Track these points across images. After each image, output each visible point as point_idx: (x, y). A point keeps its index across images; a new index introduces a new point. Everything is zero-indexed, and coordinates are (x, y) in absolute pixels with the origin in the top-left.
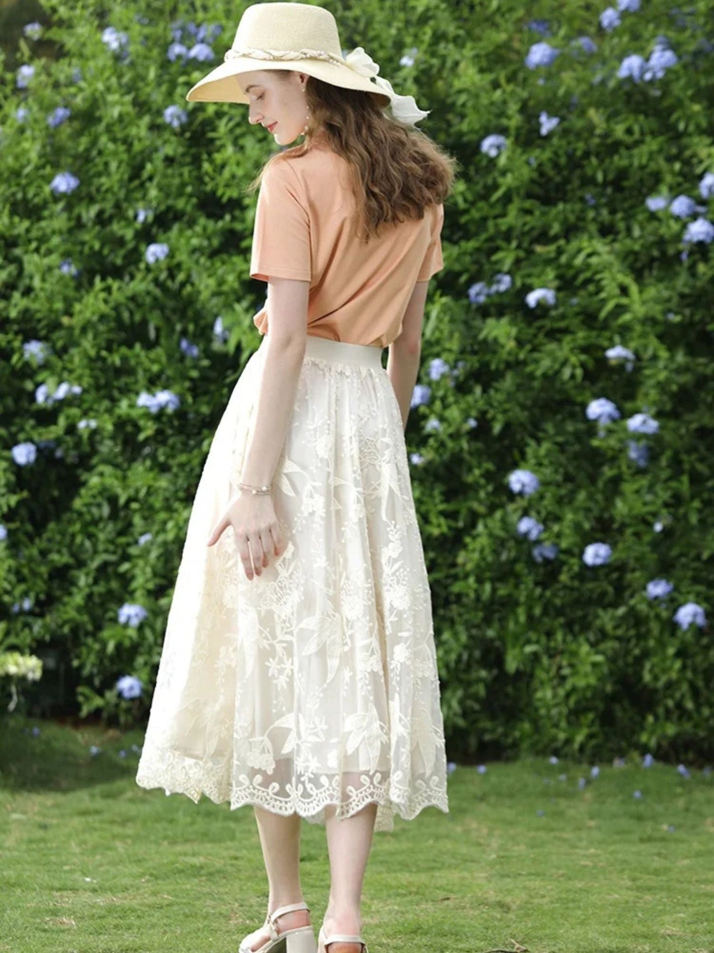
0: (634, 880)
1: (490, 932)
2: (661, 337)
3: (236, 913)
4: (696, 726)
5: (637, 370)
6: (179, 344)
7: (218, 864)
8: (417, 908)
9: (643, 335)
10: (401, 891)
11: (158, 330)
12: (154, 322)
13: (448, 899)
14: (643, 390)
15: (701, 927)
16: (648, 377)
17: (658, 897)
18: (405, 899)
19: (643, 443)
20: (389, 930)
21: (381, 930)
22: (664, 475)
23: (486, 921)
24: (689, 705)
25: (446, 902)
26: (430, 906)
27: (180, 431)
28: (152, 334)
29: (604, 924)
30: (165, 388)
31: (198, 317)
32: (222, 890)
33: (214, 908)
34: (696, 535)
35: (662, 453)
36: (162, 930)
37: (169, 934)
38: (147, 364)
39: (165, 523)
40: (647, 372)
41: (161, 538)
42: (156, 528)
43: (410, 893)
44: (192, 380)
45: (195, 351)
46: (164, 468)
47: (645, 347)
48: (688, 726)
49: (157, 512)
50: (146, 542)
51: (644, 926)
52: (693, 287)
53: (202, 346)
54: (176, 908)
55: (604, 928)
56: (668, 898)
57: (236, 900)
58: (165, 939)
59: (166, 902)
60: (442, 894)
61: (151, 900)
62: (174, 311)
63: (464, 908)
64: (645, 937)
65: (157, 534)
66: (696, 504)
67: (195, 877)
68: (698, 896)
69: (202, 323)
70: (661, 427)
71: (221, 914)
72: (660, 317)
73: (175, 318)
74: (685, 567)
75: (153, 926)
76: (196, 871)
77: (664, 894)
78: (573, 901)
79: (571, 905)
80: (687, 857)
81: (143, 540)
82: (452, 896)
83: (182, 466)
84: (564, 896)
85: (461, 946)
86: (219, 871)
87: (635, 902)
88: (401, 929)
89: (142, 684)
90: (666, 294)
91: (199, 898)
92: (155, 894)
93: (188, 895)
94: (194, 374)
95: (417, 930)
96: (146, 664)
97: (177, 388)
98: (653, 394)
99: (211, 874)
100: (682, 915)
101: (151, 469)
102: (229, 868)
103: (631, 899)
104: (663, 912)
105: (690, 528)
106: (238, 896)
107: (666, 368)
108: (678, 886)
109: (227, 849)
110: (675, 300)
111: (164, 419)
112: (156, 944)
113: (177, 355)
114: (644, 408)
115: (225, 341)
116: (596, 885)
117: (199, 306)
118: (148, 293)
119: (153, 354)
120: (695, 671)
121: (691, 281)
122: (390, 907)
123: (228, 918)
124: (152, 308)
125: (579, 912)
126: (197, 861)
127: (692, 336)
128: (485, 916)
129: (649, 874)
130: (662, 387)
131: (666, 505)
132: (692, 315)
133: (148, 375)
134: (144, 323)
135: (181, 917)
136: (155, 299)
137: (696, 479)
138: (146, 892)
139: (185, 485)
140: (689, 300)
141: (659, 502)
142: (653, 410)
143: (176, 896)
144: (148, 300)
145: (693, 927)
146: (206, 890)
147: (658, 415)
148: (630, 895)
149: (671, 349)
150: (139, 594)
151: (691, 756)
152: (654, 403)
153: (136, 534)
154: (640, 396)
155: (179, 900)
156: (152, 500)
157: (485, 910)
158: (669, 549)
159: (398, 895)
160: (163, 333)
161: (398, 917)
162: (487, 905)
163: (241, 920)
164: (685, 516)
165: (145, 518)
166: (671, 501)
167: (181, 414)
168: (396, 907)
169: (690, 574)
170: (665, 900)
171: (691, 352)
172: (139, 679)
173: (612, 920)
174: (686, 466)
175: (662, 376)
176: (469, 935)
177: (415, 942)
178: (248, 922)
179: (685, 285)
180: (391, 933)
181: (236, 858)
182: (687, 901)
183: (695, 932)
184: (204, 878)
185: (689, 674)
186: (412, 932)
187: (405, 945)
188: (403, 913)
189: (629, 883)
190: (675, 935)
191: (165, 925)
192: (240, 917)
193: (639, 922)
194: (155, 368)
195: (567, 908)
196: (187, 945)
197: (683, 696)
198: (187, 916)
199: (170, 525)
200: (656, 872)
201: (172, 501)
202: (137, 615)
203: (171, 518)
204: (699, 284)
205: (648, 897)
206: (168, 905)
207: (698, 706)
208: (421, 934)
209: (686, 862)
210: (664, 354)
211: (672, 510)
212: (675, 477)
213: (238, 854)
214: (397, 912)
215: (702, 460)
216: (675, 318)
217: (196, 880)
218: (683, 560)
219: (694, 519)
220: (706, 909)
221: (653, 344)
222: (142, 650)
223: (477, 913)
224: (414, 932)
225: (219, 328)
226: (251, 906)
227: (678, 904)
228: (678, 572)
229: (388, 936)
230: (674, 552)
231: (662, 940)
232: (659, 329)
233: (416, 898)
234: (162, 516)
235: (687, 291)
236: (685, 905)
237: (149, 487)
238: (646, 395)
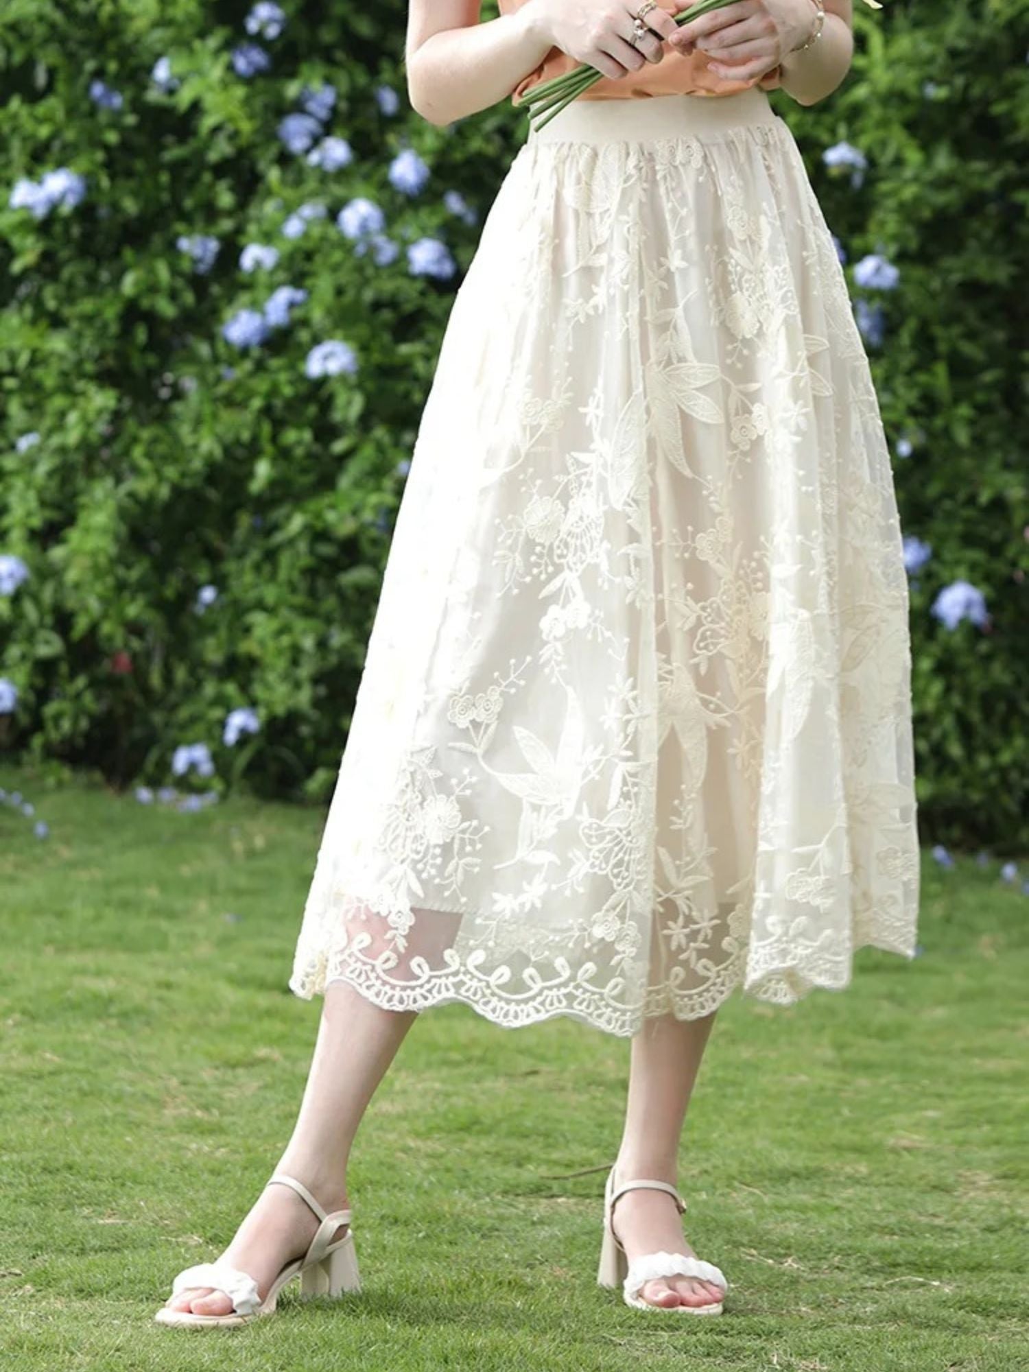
0: (840, 1047)
1: (606, 1132)
2: (911, 126)
3: (175, 1097)
4: (966, 784)
5: (871, 180)
6: (88, 89)
7: (138, 995)
8: (475, 1086)
9: (884, 123)
10: (455, 1056)
11: (52, 72)
12: (47, 58)
13: (534, 1073)
14: (879, 215)
15: (975, 1134)
16: (887, 195)
17: (883, 1081)
18: (456, 1072)
19: (877, 304)
20: (420, 1125)
21: (405, 1125)
22: (906, 361)
23: (600, 1113)
24: (955, 750)
25: (531, 1079)
26: (500, 1085)
27: (85, 249)
28: (41, 78)
29: (779, 1126)
30: (61, 164)
31: (125, 53)
32: (145, 1049)
33: (132, 1083)
34: (967, 463)
35: (901, 323)
36: (40, 1117)
37: (53, 1125)
38: (28, 125)
39: (62, 415)
40: (884, 187)
41: (56, 440)
42: (48, 422)
43: (469, 1060)
44: (107, 148)
45: (118, 101)
46: (57, 322)
47: (883, 144)
48: (952, 785)
49: (50, 395)
50: (31, 448)
51: (853, 1131)
52: (974, 38)
53: (129, 93)
54: (65, 1078)
55: (779, 1133)
56: (903, 1082)
57: (173, 1073)
58: (45, 1131)
59: (49, 1067)
60: (525, 1064)
61: (22, 1062)
62: (83, 43)
63: (562, 1089)
64: (859, 1150)
65: (50, 432)
66: (964, 410)
67: (99, 1017)
68: (967, 1080)
69: (133, 62)
70: (902, 279)
71: (146, 1096)
72: (913, 91)
73: (84, 52)
74: (950, 516)
75: (25, 1109)
76: (101, 1007)
77: (894, 1076)
78: (734, 1083)
79: (730, 1091)
80: (941, 1002)
81: (24, 443)
82: (544, 1067)
83: (88, 319)
84: (720, 1074)
85: (555, 1155)
86: (138, 1011)
87: (837, 1090)
88: (443, 1124)
89: (17, 692)
90: (927, 49)
91: (105, 1063)
92: (29, 1050)
93: (87, 1054)
94: (112, 137)
95: (471, 1126)
96: (24, 657)
97: (83, 163)
98: (892, 224)
99: (124, 1015)
100: (931, 1114)
101: (34, 322)
102: (155, 1006)
103: (831, 1084)
104: (893, 1108)
105: (955, 451)
106: (177, 1065)
107: (916, 179)
108: (923, 1061)
109: (154, 965)
110: (942, 59)
111: (58, 229)
112: (29, 1142)
113: (85, 107)
114: (878, 246)
115: (171, 92)
116: (773, 1055)
117: (129, 37)
118: (41, 18)
119: (41, 109)
120: (966, 694)
121: (971, 27)
122: (428, 1085)
123: (160, 1104)
124: (46, 41)
125: (740, 1104)
126: (105, 986)
127: (965, 122)
128: (599, 1104)
129: (869, 1036)
130: (906, 211)
131: (913, 412)
132: (967, 87)
133: (30, 146)
134: (29, 64)
135: (74, 1094)
136: (53, 26)
137: (961, 369)
138: (14, 1046)
139: (96, 351)
140: (961, 62)
141: (901, 406)
142: (893, 249)
143: (67, 1056)
144: (40, 31)
145: (959, 1134)
146: (117, 1046)
147: (900, 259)
148: (829, 1078)
149: (927, 147)
150: (16, 535)
151: (956, 833)
152: (895, 238)
153: (12, 434)
154: (872, 226)
155: (70, 1064)
156: (39, 373)
157: (599, 1095)
158: (923, 484)
159: (446, 1063)
160: (61, 76)
161: (437, 1102)
162: (600, 1084)
163: (185, 1110)
164: (947, 432)
165: (28, 408)
166: (920, 406)
167: (85, 211)
168: (437, 1085)
169: (958, 528)
170: (896, 1087)
171: (962, 151)
172: (12, 682)
173: (794, 1119)
174: (942, 347)
175: (909, 192)
176: (569, 1136)
177: (467, 1146)
178: (199, 1113)
179: (960, 34)
180: (423, 1129)
181: (168, 986)
182: (943, 1089)
183: (963, 1143)
184: (114, 1022)
185: (956, 700)
186: (461, 1129)
187: (448, 1152)
188: (448, 1095)
189: (829, 1054)
190: (918, 1149)
191: (46, 1108)
192: (184, 1104)
193: (845, 1124)
194: (44, 131)
195: (724, 1096)
196: (84, 1144)
197: (945, 736)
198: (84, 1094)
199: (73, 417)
200: (882, 1034)
201: (73, 377)
202: (11, 575)
203: (73, 406)
204: (985, 32)
205: (863, 1082)
206: (52, 1073)
207: (970, 753)
208: (479, 1133)
209: (940, 1013)
210: (914, 156)
211: (922, 420)
212: (923, 365)
213: (173, 977)
214: (437, 1094)
215: (971, 335)
216: (936, 93)
217: (100, 1026)
218: (947, 504)
219: (962, 436)
220: (987, 1102)
221: (898, 139)
222: (18, 634)
223: (585, 1098)
224: (466, 1129)
225: (162, 72)
226: (204, 1085)
227: (923, 1094)
228: (938, 526)
229: (418, 1135)
230: (933, 490)
231: (891, 1157)
232: (910, 111)
233: (475, 1069)
234: (59, 402)
235: (962, 44)
236: (939, 1096)
237: (34, 352)
238: (882, 224)
